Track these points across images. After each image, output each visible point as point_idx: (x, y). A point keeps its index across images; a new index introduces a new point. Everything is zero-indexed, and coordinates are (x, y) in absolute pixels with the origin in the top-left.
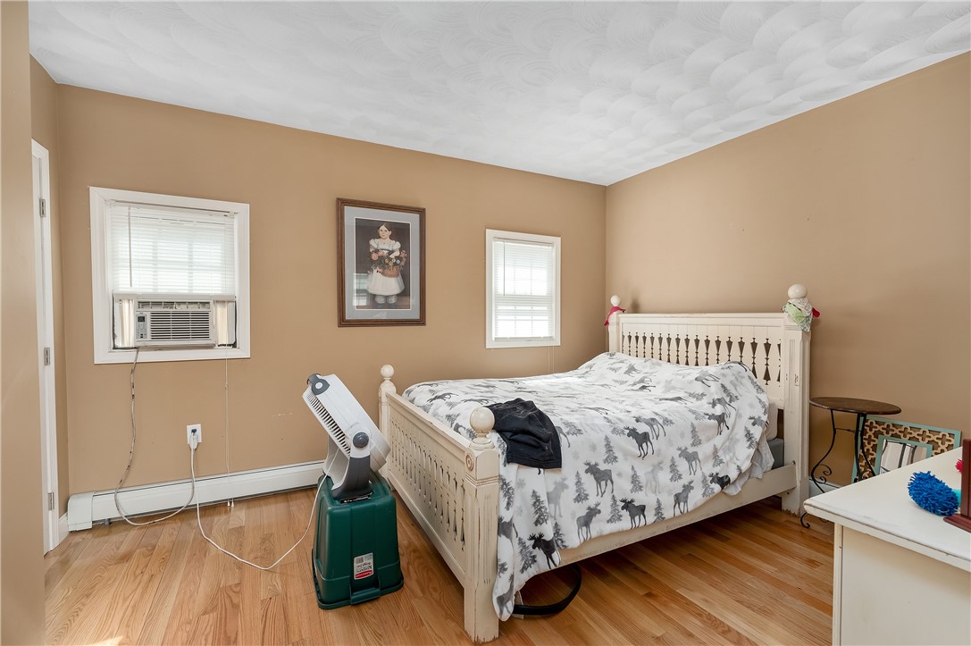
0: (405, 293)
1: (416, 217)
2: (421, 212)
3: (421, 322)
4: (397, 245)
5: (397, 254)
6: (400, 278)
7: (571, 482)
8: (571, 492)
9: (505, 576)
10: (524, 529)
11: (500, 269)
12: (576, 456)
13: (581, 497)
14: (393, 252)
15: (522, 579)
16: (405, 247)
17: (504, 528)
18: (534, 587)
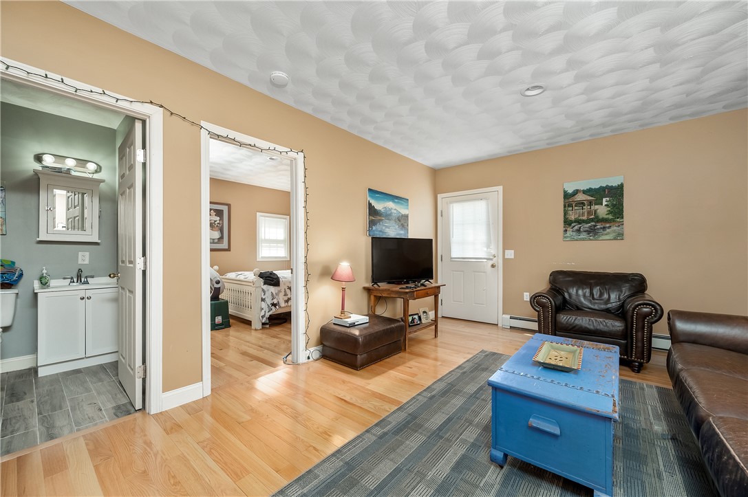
0: (221, 238)
1: (227, 207)
2: (229, 205)
3: (229, 250)
4: (218, 218)
5: (218, 222)
6: (219, 232)
7: (283, 291)
8: (283, 293)
9: (263, 311)
10: (269, 301)
11: (263, 229)
12: (284, 284)
13: (285, 295)
14: (215, 221)
15: (268, 315)
16: (222, 219)
17: (263, 300)
18: (271, 318)
